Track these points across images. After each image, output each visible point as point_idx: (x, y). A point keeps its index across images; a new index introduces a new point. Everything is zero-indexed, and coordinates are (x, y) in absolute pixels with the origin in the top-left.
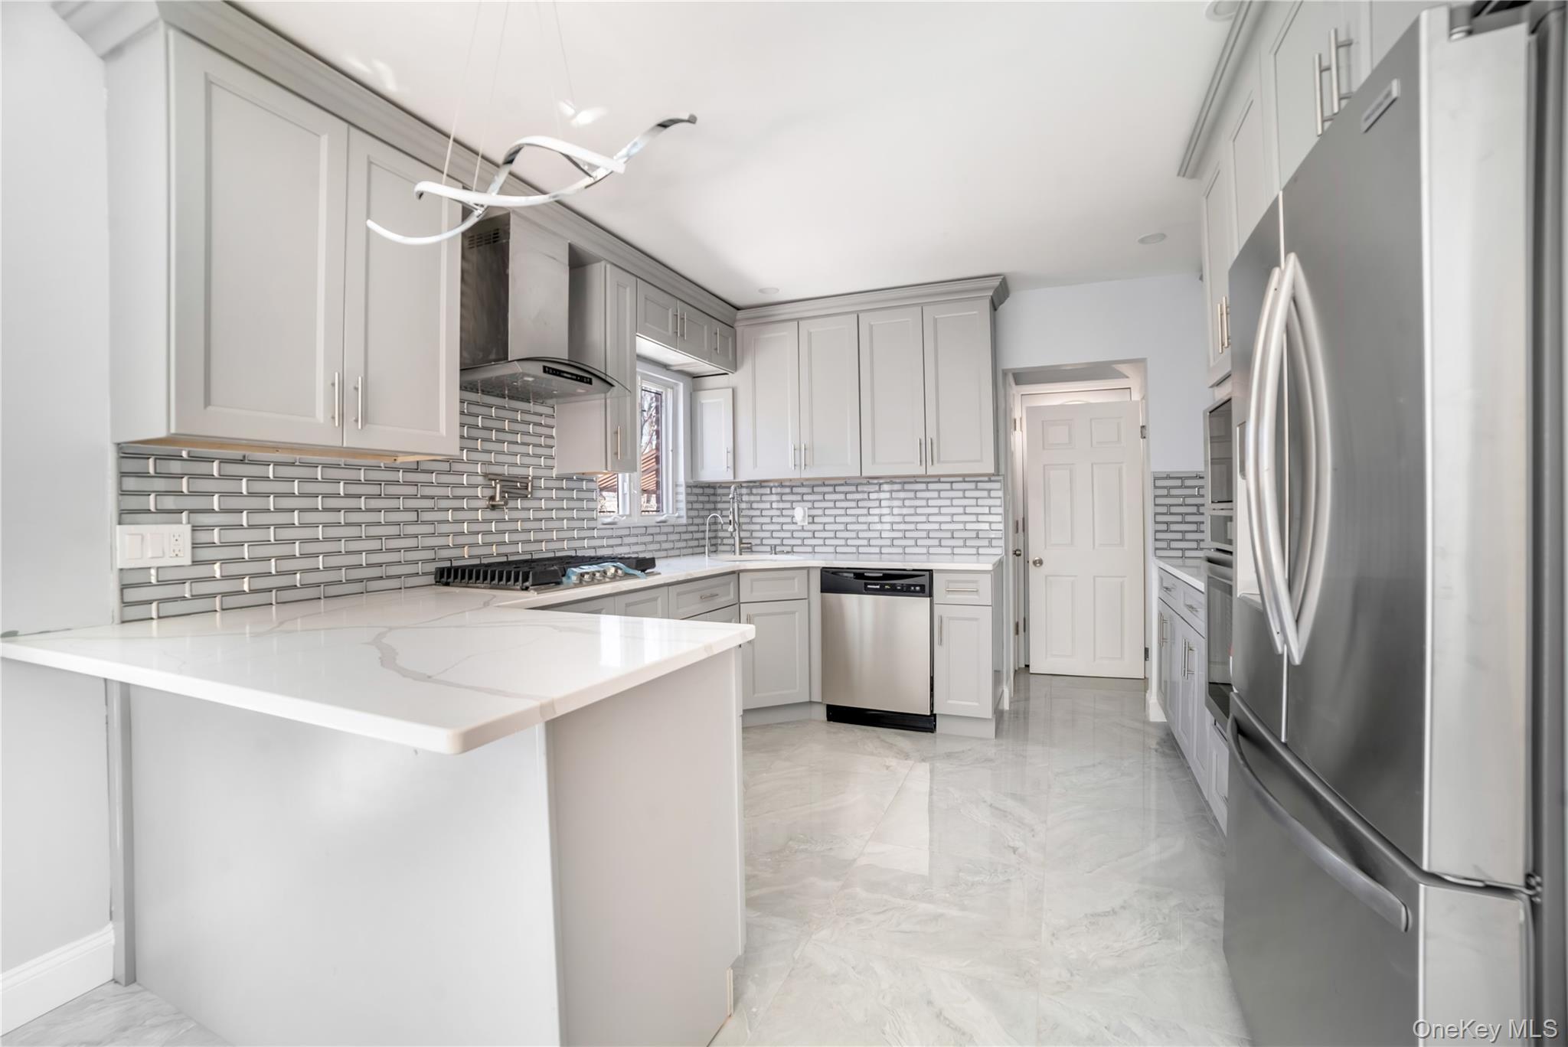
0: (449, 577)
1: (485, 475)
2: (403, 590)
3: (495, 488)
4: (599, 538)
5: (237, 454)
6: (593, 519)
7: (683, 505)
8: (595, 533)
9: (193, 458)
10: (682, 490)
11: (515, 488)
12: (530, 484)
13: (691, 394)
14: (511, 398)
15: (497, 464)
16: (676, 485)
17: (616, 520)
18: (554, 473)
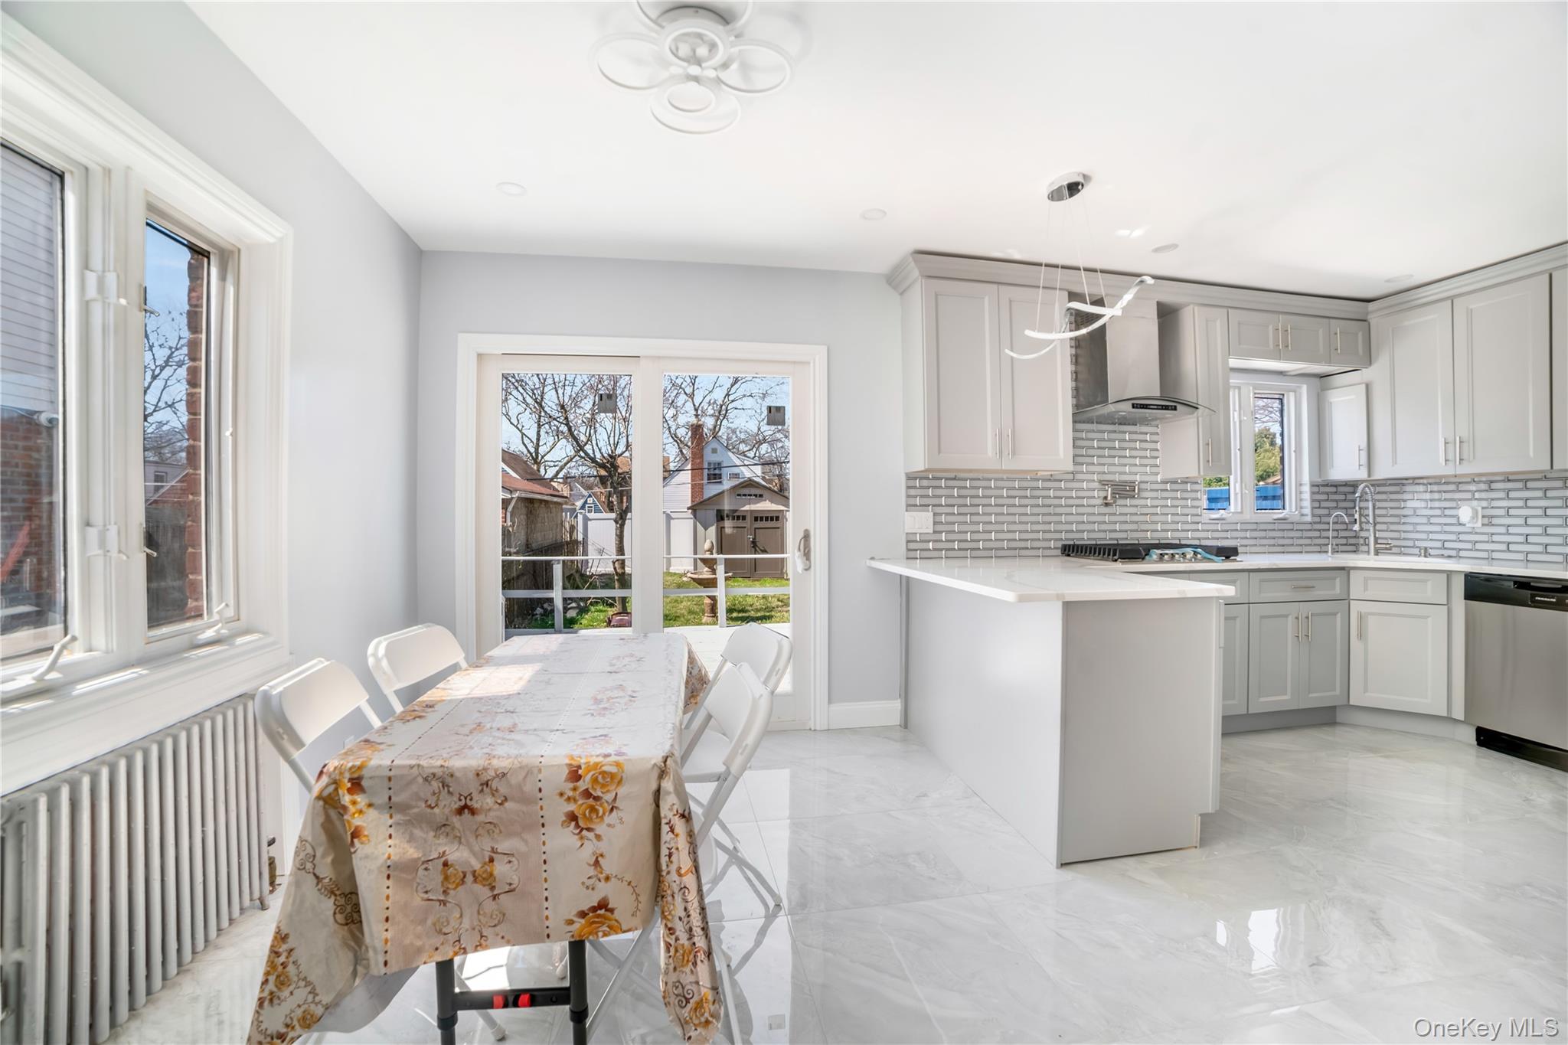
0: (1069, 551)
1: (1100, 482)
2: (1041, 559)
3: (1107, 490)
4: (1203, 531)
5: (952, 475)
6: (1197, 515)
7: (1307, 503)
8: (1200, 527)
9: (934, 478)
10: (1306, 489)
11: (1124, 491)
12: (1137, 488)
13: (1318, 395)
14: (1120, 424)
15: (1109, 473)
16: (1299, 484)
17: (1224, 516)
18: (1159, 478)
